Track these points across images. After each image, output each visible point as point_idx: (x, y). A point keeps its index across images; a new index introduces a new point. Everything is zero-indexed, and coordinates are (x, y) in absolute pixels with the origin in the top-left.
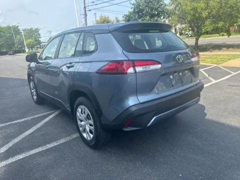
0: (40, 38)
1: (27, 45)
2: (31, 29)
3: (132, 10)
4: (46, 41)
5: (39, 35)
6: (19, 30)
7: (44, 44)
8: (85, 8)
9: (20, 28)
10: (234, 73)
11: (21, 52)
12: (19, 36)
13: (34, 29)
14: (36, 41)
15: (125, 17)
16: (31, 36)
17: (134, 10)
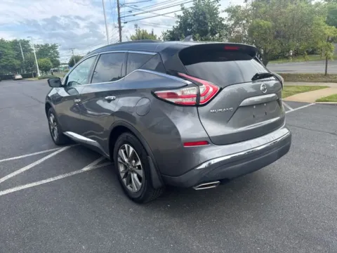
0: (59, 57)
1: (40, 67)
2: (46, 45)
3: (177, 25)
4: (67, 62)
5: (57, 53)
6: (29, 46)
7: (63, 66)
8: (119, 18)
9: (30, 43)
10: (292, 110)
11: (31, 77)
12: (28, 55)
13: (50, 45)
14: (52, 61)
15: (169, 33)
16: (47, 55)
17: (181, 24)
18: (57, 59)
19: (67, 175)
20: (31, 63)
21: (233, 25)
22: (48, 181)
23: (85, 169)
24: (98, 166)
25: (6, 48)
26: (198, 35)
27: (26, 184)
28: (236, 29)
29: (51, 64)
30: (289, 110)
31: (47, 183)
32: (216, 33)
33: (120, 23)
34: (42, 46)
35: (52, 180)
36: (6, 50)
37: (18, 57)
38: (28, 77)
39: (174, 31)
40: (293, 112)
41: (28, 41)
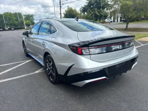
0: (34, 20)
1: (26, 25)
5: (33, 18)
6: (22, 15)
8: (60, 2)
9: (22, 14)
10: (143, 45)
11: (22, 29)
12: (21, 19)
13: (30, 15)
14: (31, 22)
15: (82, 8)
16: (29, 19)
17: (88, 4)
18: (33, 21)
19: (27, 75)
20: (22, 23)
21: (113, 4)
22: (17, 78)
23: (37, 72)
24: (43, 71)
25: (12, 16)
26: (96, 9)
27: (5, 79)
28: (115, 6)
29: (31, 23)
30: (141, 45)
31: (16, 79)
32: (105, 8)
33: (60, 4)
34: (27, 15)
35: (19, 77)
36: (12, 17)
37: (17, 20)
38: (21, 29)
39: (85, 7)
40: (143, 46)
41: (21, 13)
